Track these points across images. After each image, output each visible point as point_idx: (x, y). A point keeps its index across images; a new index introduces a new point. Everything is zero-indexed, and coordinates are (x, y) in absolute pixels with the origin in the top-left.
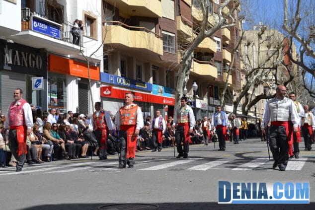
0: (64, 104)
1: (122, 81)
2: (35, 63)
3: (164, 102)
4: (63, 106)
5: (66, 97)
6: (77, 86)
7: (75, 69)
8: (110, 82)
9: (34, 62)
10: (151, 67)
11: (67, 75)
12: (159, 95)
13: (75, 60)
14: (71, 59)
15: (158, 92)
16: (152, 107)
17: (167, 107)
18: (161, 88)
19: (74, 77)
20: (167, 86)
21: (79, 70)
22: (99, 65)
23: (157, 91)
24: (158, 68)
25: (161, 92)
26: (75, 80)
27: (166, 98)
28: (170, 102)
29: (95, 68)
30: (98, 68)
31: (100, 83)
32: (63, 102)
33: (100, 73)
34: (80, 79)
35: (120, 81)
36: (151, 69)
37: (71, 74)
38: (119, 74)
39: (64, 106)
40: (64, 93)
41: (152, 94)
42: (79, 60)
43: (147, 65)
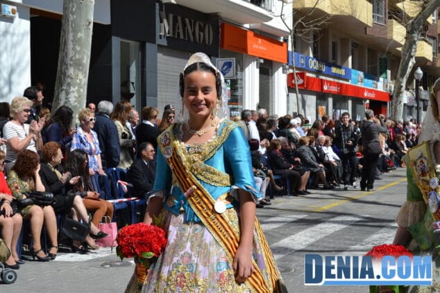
0: (239, 98)
1: (315, 64)
2: (204, 35)
3: (366, 94)
4: (237, 102)
5: (242, 88)
6: (258, 70)
7: (256, 46)
8: (300, 66)
9: (202, 34)
10: (350, 44)
11: (244, 54)
12: (359, 85)
13: (256, 32)
14: (251, 30)
15: (358, 81)
16: (350, 102)
17: (368, 102)
18: (361, 74)
19: (254, 58)
20: (368, 73)
21: (261, 48)
22: (286, 41)
23: (357, 79)
24: (357, 45)
25: (362, 82)
26: (255, 62)
27: (368, 89)
28: (372, 96)
29: (281, 44)
30: (285, 44)
31: (287, 67)
32: (237, 96)
33: (288, 52)
34: (262, 61)
35: (313, 64)
36: (350, 48)
37: (249, 53)
38: (311, 55)
39: (239, 101)
40: (239, 82)
41: (349, 83)
42: (261, 32)
43: (344, 41)
